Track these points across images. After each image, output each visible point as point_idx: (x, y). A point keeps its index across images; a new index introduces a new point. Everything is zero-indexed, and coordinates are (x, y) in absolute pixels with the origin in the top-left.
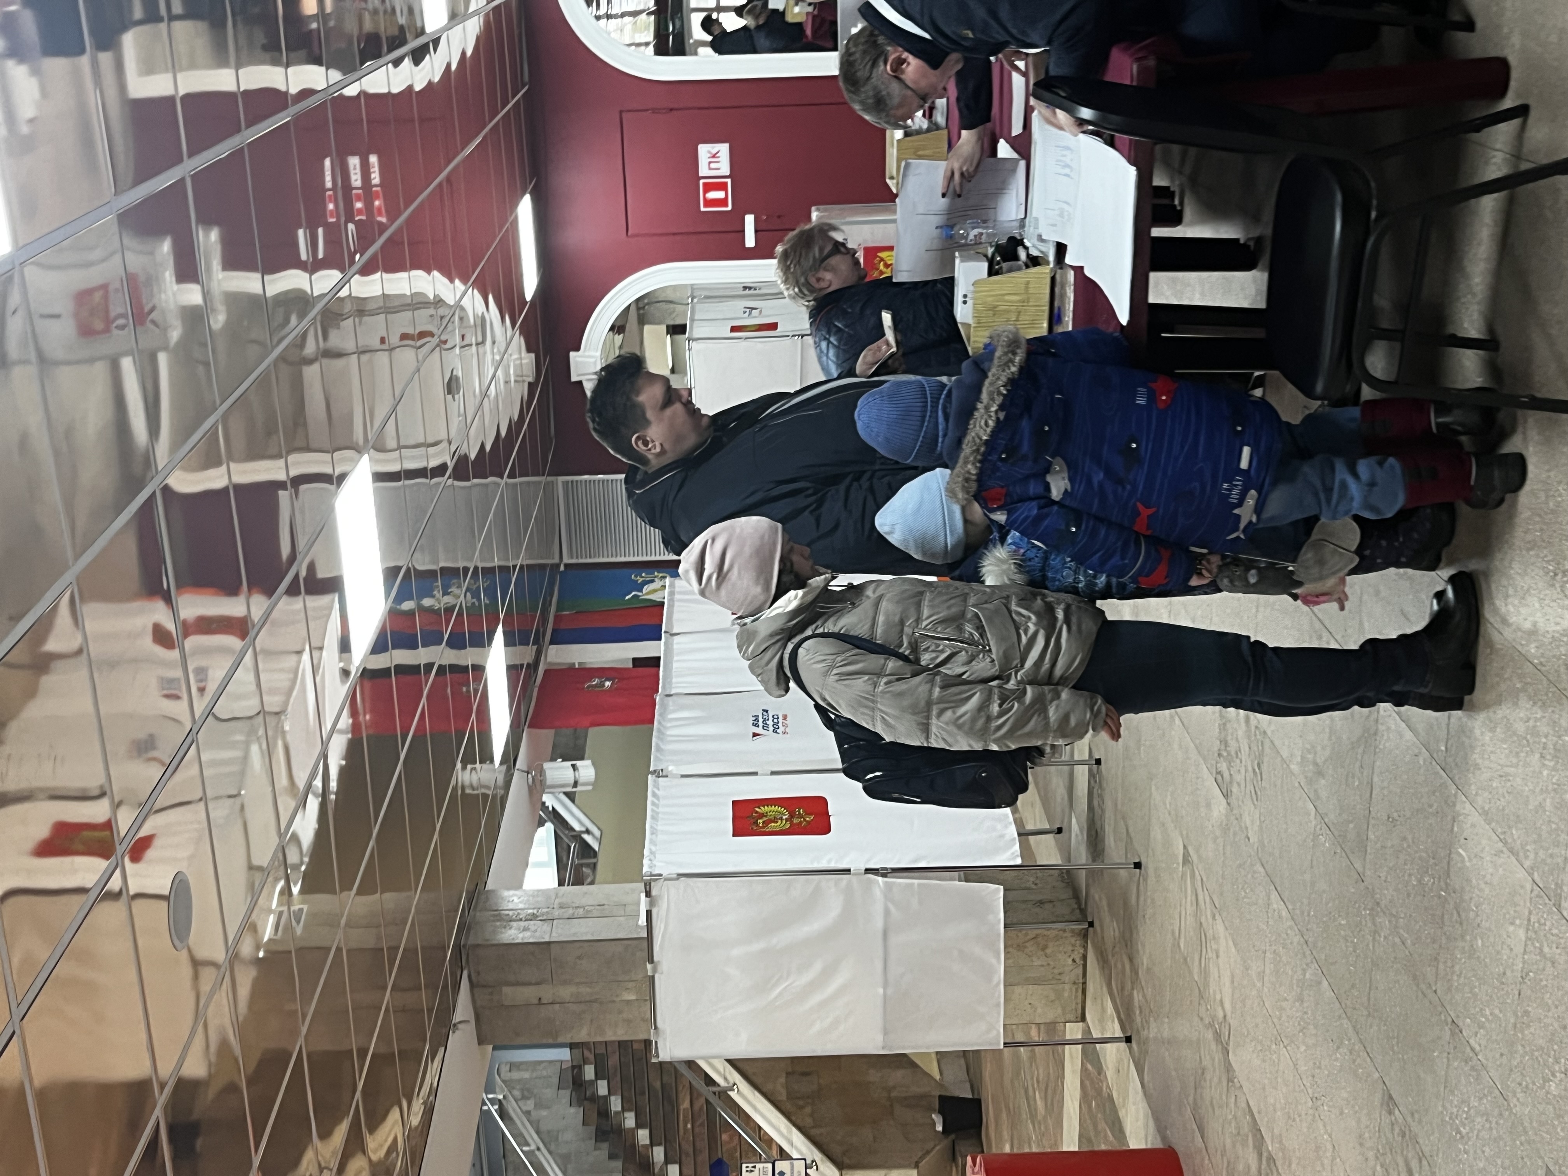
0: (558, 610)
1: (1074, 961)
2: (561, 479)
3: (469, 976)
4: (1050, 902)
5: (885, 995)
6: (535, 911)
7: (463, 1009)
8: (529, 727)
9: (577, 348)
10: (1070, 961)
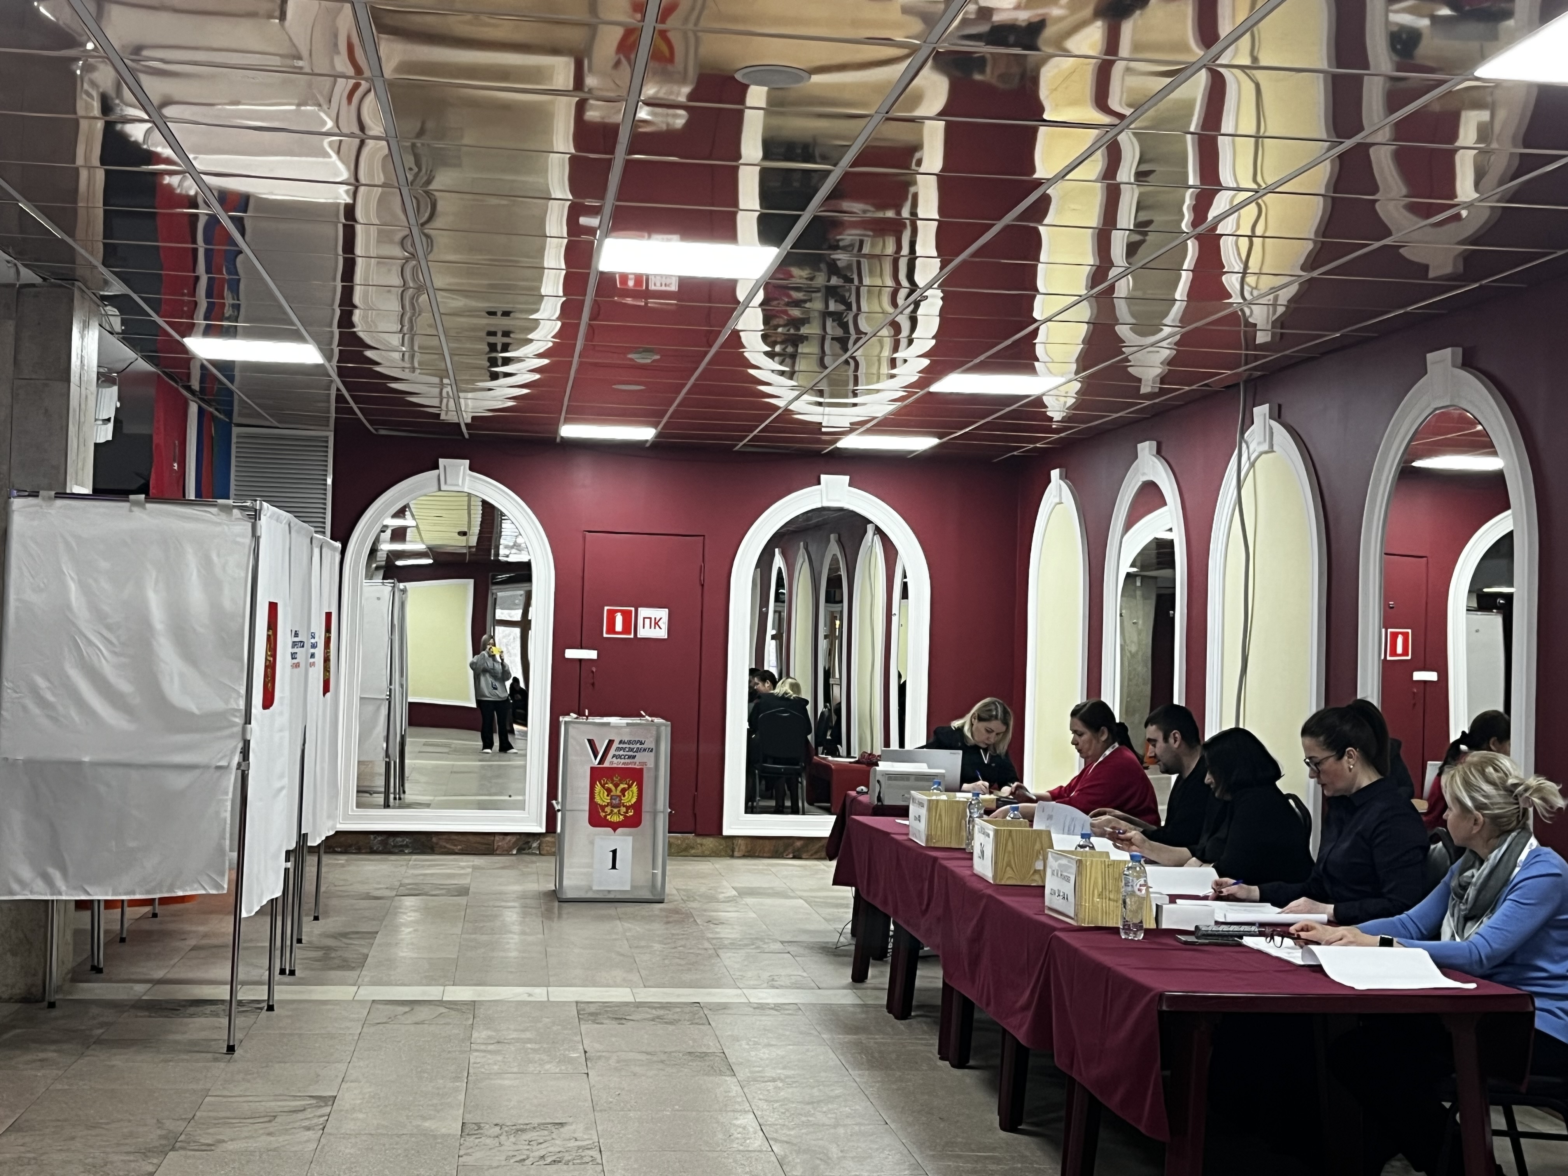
2: (331, 435)
7: (24, 274)
9: (471, 469)
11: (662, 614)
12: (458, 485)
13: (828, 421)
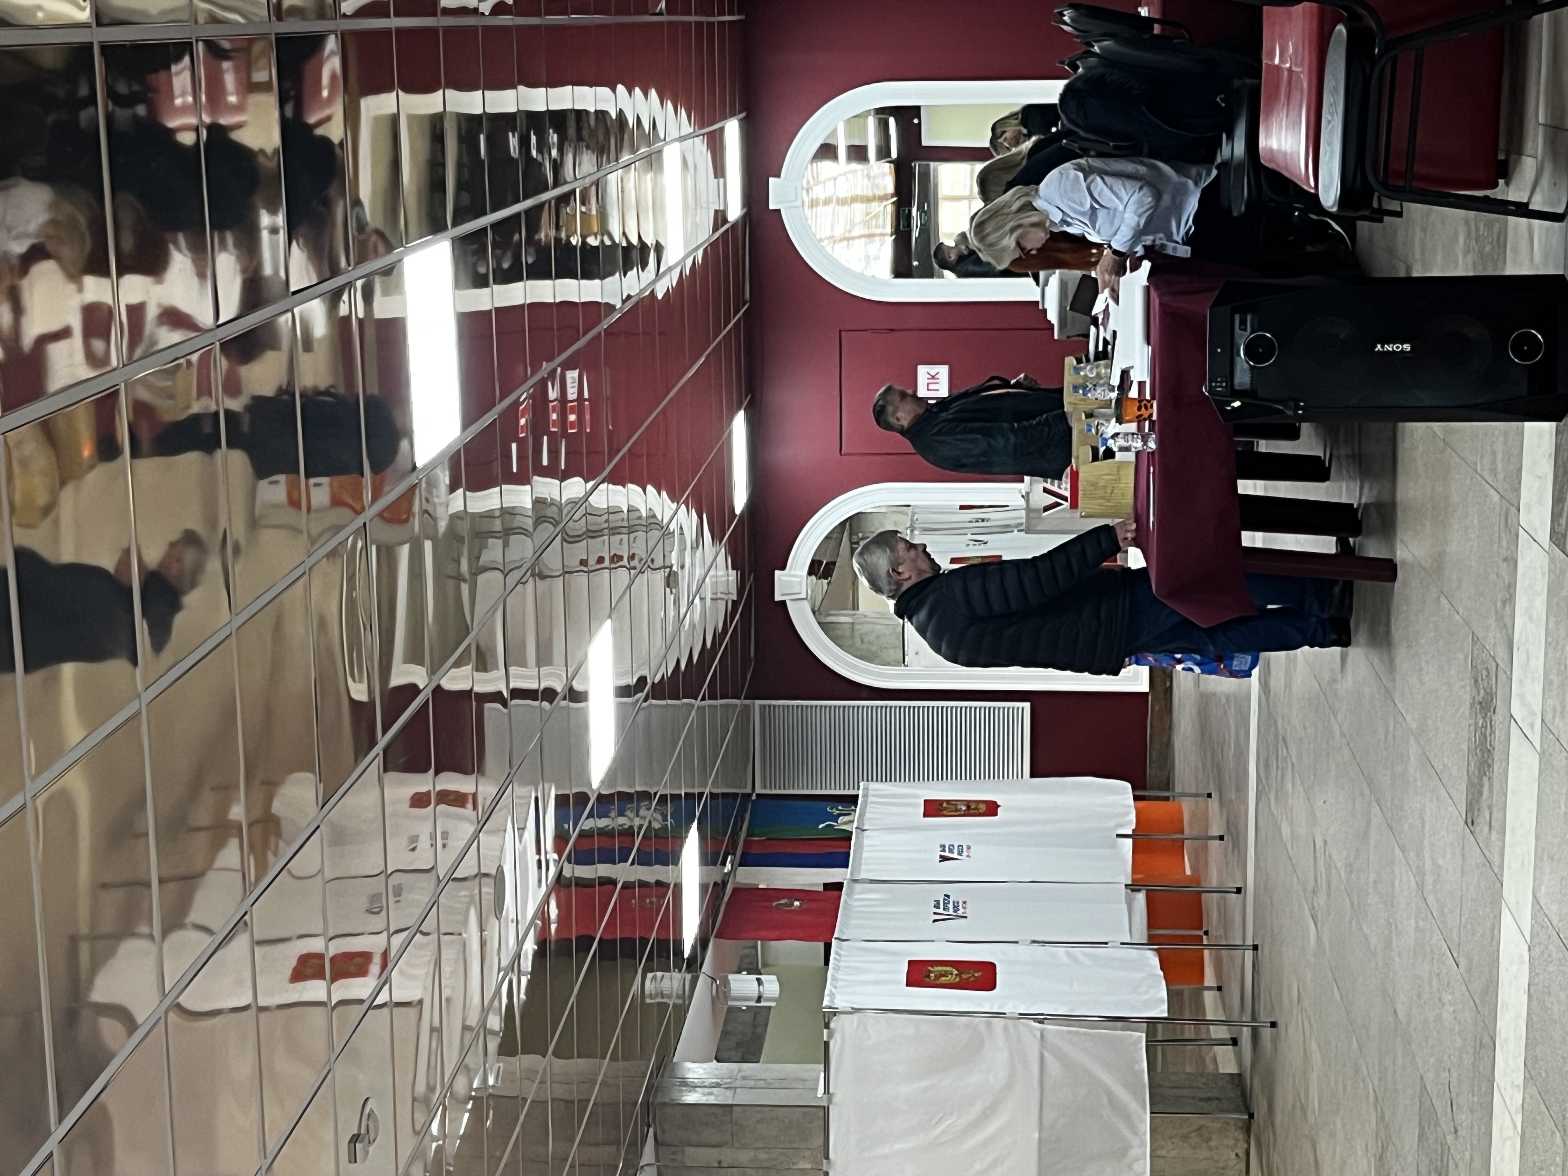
0: (748, 835)
1: (1237, 1155)
2: (758, 702)
3: (655, 1134)
4: (1218, 1099)
5: (1040, 1139)
6: (719, 1081)
7: (648, 1154)
8: (715, 937)
9: (783, 568)
10: (1233, 1156)
11: (923, 371)
12: (800, 583)
13: (714, 203)
